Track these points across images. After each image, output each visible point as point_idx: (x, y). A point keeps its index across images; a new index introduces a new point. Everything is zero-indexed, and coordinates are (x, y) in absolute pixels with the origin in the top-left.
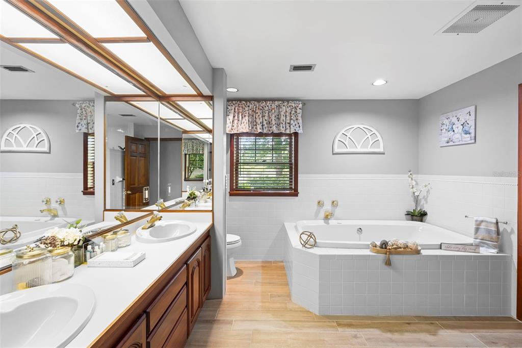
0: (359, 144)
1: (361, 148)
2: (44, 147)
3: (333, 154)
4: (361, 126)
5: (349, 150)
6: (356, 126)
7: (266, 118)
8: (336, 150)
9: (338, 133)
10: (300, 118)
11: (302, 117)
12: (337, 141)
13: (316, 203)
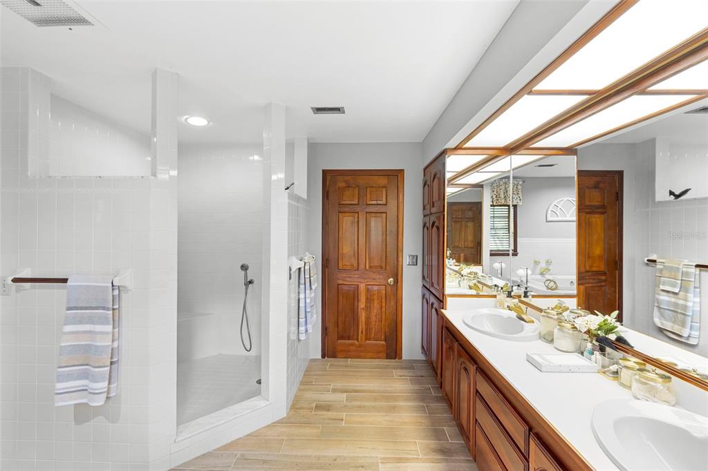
0: (568, 213)
1: (570, 216)
2: (551, 217)
3: (547, 222)
4: (570, 199)
5: (560, 219)
6: (565, 199)
7: (495, 192)
8: (550, 218)
9: (551, 204)
10: (520, 193)
11: (522, 191)
12: (549, 211)
13: (533, 262)
